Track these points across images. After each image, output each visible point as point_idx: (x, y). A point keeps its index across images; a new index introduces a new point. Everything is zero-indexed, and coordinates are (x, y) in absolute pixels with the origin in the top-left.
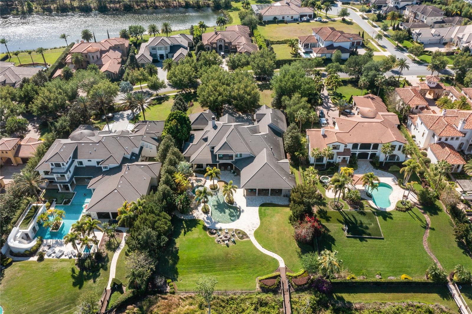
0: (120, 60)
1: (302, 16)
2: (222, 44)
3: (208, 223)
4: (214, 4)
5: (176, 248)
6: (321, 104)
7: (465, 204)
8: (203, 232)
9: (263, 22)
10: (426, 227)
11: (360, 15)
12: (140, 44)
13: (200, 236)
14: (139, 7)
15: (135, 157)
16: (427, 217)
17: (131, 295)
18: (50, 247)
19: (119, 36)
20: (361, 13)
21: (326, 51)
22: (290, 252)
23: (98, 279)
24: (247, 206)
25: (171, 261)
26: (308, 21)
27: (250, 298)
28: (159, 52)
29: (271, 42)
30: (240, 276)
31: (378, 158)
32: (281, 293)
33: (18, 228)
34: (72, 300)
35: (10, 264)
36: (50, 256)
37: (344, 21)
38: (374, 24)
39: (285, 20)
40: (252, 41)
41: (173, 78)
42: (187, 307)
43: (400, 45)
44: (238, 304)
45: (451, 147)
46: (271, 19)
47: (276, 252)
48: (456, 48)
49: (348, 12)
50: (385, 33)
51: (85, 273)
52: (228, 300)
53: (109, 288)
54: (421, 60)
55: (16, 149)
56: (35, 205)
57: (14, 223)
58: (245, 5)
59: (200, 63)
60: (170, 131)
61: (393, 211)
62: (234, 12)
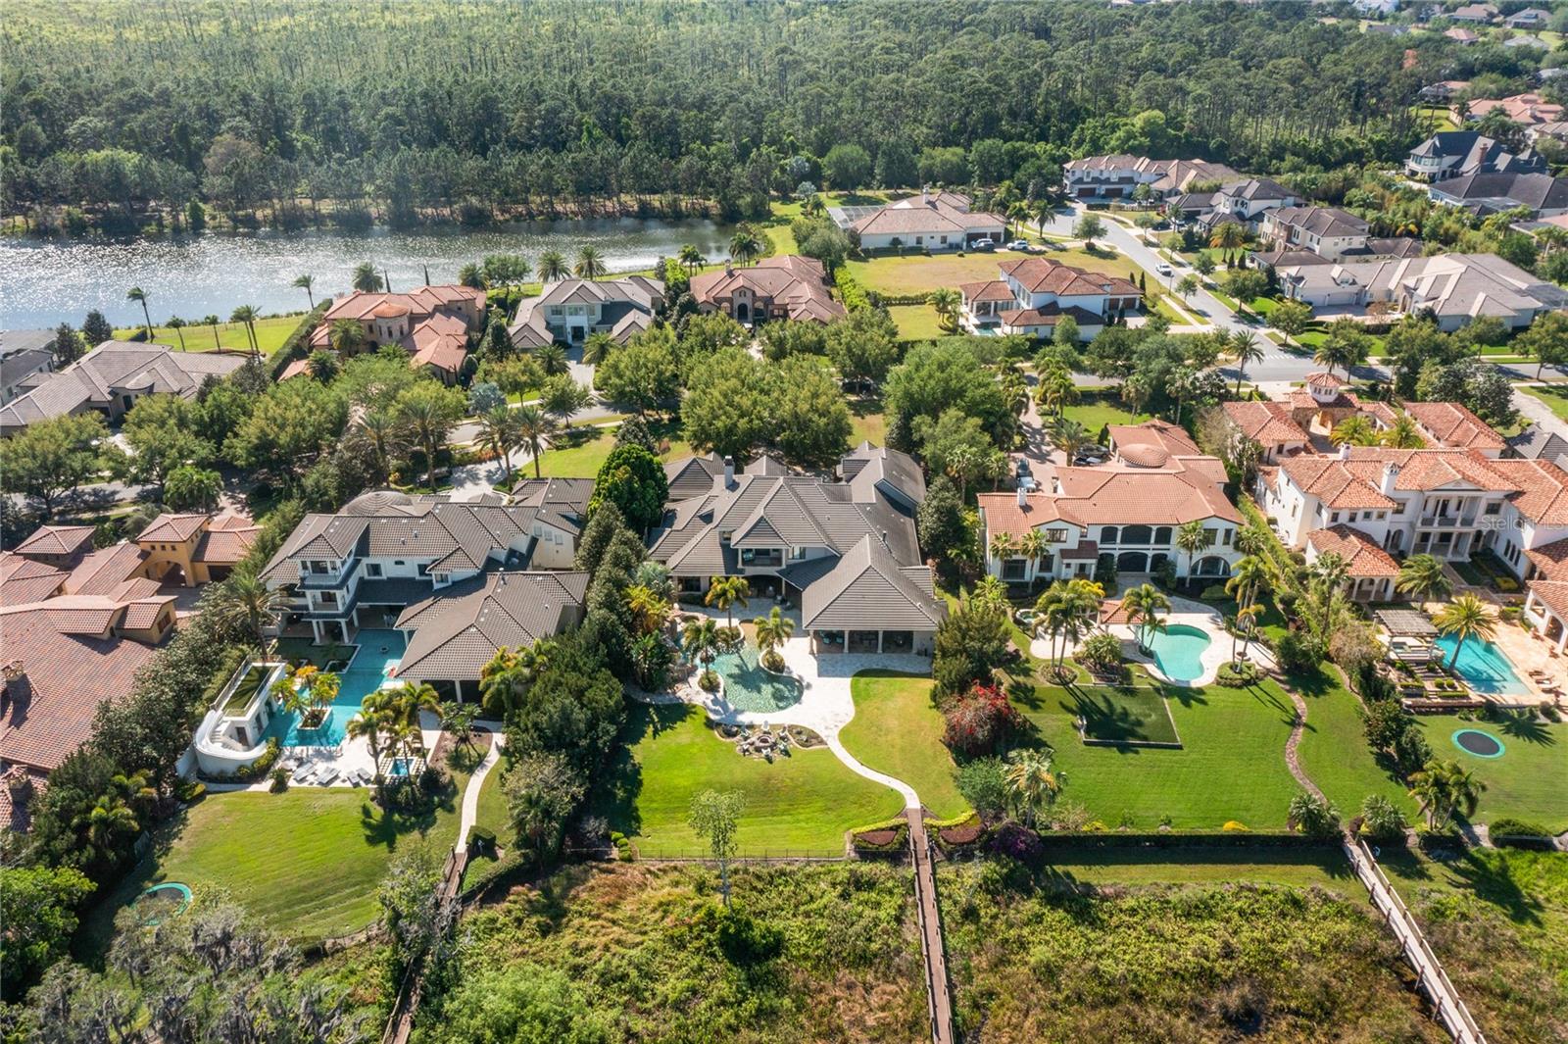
0: (464, 340)
1: (972, 237)
2: (747, 301)
3: (716, 712)
4: (723, 208)
5: (634, 765)
6: (1023, 448)
7: (1399, 669)
8: (705, 731)
9: (863, 251)
10: (1295, 722)
11: (1139, 237)
12: (516, 303)
13: (697, 740)
14: (507, 216)
15: (518, 561)
16: (1298, 701)
17: (520, 860)
18: (301, 762)
19: (459, 282)
20: (1140, 231)
21: (1037, 319)
22: (934, 775)
23: (431, 832)
24: (820, 675)
25: (620, 794)
26: (989, 249)
27: (829, 872)
28: (572, 321)
29: (884, 299)
30: (803, 829)
31: (1173, 565)
32: (910, 864)
33: (220, 712)
34: (367, 875)
35: (201, 797)
36: (303, 780)
37: (1091, 249)
38: (1177, 257)
39: (924, 245)
40: (831, 297)
41: (615, 380)
42: (667, 889)
43: (1246, 307)
44: (797, 884)
45: (1365, 537)
46: (884, 243)
47: (896, 776)
48: (1402, 316)
49: (1101, 226)
50: (1207, 279)
51: (396, 817)
52: (772, 877)
53: (461, 848)
54: (1304, 345)
55: (196, 541)
56: (258, 664)
57: (211, 699)
58: (809, 208)
59: (686, 344)
60: (613, 493)
61: (1209, 687)
62: (778, 228)
